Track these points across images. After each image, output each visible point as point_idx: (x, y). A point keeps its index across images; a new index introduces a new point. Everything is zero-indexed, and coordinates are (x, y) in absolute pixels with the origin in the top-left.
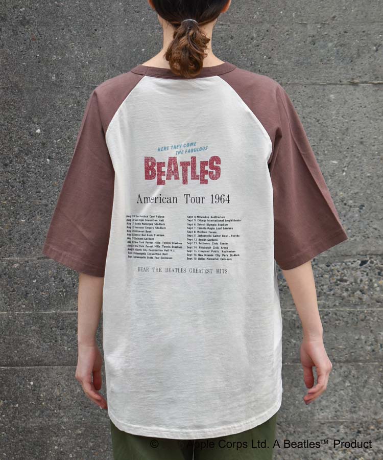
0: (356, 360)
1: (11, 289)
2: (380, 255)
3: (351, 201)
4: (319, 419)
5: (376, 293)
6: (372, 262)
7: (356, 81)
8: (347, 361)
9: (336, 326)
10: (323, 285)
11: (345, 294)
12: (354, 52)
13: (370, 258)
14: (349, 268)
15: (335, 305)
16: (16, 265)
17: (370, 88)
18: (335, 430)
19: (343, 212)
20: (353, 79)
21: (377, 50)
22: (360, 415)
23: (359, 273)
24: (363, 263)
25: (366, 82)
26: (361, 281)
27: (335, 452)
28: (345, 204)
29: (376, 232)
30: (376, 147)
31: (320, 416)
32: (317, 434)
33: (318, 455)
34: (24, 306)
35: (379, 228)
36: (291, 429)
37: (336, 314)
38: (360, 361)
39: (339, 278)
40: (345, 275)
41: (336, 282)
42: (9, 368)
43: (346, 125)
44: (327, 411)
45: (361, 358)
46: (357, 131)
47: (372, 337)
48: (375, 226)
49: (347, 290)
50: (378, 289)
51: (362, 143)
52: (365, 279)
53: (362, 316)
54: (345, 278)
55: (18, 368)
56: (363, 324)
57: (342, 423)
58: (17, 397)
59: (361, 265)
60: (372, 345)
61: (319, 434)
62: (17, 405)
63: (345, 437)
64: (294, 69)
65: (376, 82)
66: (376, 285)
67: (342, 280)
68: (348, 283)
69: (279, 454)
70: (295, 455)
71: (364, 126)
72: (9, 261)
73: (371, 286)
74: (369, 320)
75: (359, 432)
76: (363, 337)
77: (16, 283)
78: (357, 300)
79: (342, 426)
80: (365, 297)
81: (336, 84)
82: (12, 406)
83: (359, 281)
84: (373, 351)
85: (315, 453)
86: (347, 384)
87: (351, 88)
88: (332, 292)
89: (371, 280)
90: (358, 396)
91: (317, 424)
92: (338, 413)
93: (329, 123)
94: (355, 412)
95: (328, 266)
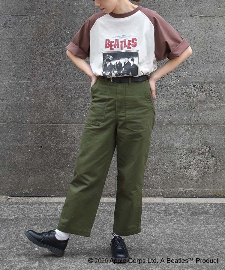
0: (191, 124)
1: (57, 94)
2: (201, 83)
3: (190, 62)
4: (176, 146)
5: (199, 98)
6: (198, 86)
7: (193, 15)
8: (187, 124)
9: (183, 110)
10: (178, 94)
11: (187, 98)
12: (192, 4)
13: (197, 84)
14: (189, 88)
15: (183, 102)
16: (59, 85)
17: (198, 18)
18: (182, 151)
19: (187, 66)
20: (191, 14)
21: (201, 3)
22: (192, 146)
23: (192, 90)
24: (194, 86)
25: (196, 16)
26: (193, 93)
27: (182, 159)
28: (188, 63)
29: (200, 74)
30: (200, 41)
31: (176, 145)
32: (175, 152)
33: (175, 160)
34: (62, 101)
35: (201, 73)
36: (165, 150)
37: (183, 106)
38: (192, 124)
39: (185, 91)
40: (187, 91)
41: (183, 93)
42: (55, 124)
43: (188, 32)
44: (179, 143)
45: (193, 123)
46: (193, 34)
47: (197, 115)
48: (199, 72)
49: (188, 96)
50: (200, 96)
51: (194, 39)
52: (195, 92)
53: (193, 107)
54: (187, 92)
55: (59, 125)
56: (194, 110)
57: (185, 148)
58: (58, 136)
59: (193, 87)
60: (197, 118)
61: (176, 153)
62: (58, 139)
63: (186, 154)
64: (169, 10)
65: (200, 16)
66: (199, 95)
67: (186, 93)
68: (188, 94)
69: (160, 160)
70: (166, 160)
71: (195, 33)
72: (56, 83)
73: (197, 95)
74: (196, 108)
75: (191, 152)
76: (193, 115)
77: (58, 91)
78: (192, 100)
79: (185, 150)
80: (195, 99)
81: (185, 16)
82: (56, 139)
83: (192, 93)
84: (198, 120)
85: (174, 160)
86: (187, 133)
87: (191, 18)
88: (182, 97)
89: (197, 93)
90: (191, 138)
91: (175, 149)
92: (183, 145)
93: (182, 31)
94: (190, 144)
95: (180, 87)
